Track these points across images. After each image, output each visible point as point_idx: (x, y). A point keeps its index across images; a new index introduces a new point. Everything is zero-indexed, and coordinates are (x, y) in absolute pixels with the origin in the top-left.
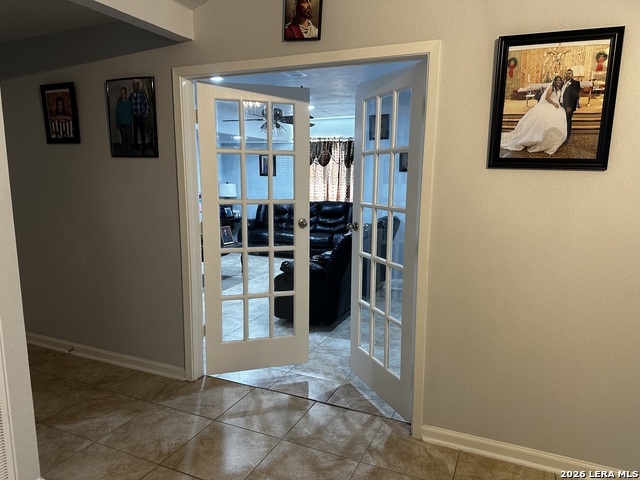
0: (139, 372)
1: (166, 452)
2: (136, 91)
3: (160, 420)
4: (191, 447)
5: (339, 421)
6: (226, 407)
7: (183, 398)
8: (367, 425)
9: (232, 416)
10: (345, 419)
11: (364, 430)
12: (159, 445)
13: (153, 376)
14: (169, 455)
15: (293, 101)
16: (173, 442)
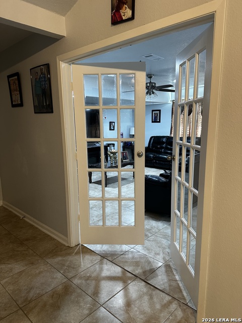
0: (49, 236)
1: (29, 299)
2: (42, 73)
3: (40, 273)
4: (45, 298)
5: (146, 298)
6: (80, 270)
7: (60, 258)
8: (165, 306)
9: (80, 278)
10: (151, 297)
11: (161, 311)
12: (29, 292)
13: (54, 239)
14: (30, 302)
15: (134, 72)
16: (38, 292)
